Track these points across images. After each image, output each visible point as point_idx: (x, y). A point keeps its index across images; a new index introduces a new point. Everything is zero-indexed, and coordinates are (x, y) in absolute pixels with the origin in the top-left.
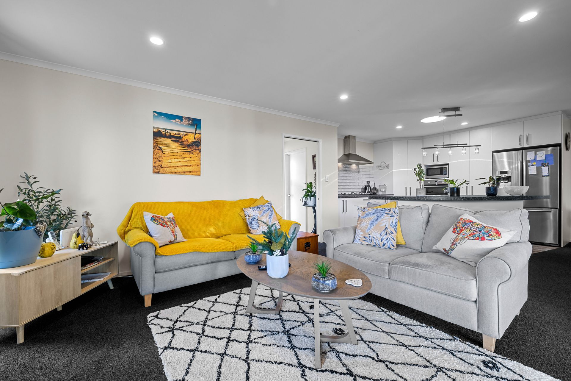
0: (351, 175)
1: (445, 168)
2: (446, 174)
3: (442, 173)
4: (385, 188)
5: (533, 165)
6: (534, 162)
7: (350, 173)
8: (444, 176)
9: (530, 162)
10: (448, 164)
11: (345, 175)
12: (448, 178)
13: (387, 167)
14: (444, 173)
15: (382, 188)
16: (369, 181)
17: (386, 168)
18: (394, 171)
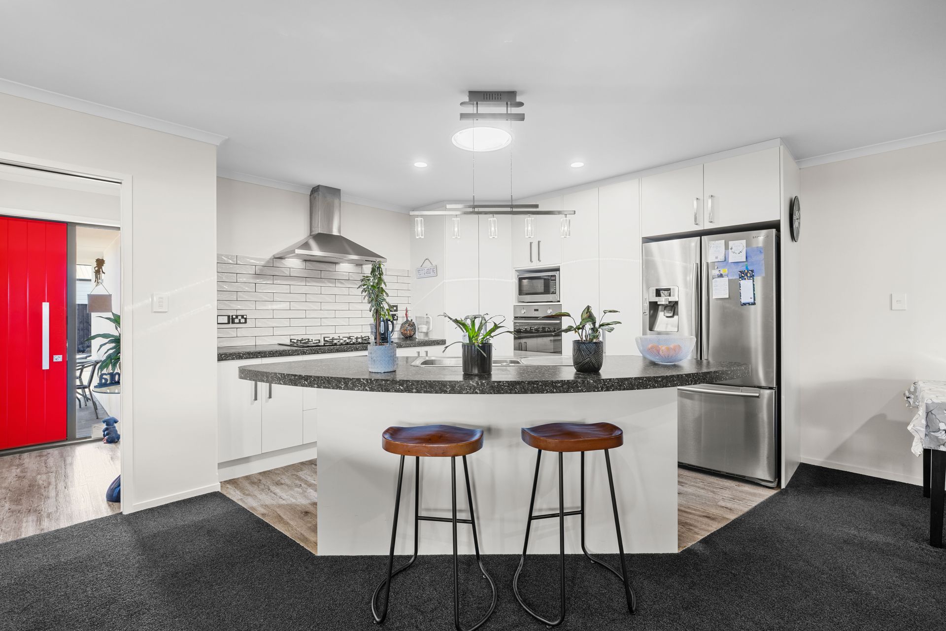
0: (336, 291)
1: (552, 278)
2: (554, 293)
3: (547, 290)
4: (428, 323)
5: (721, 276)
6: (724, 267)
7: (331, 285)
8: (550, 297)
9: (716, 267)
10: (558, 270)
11: (316, 290)
12: (559, 301)
13: (434, 271)
14: (552, 290)
15: (421, 324)
16: (396, 306)
17: (432, 274)
18: (447, 281)
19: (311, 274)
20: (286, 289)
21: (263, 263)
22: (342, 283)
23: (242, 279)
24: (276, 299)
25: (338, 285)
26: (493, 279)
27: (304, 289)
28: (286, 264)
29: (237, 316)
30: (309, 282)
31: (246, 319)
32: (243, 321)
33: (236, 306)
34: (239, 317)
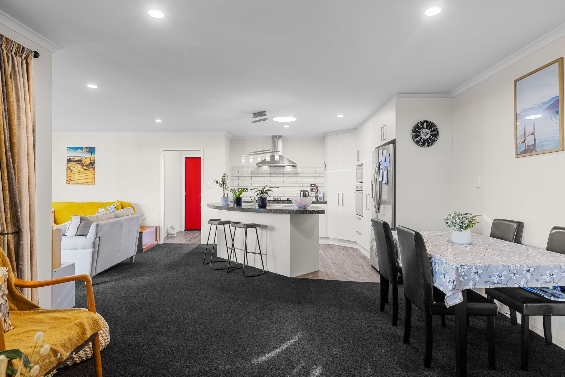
0: (283, 178)
5: (381, 169)
9: (380, 164)
10: (363, 164)
18: (328, 172)
19: (272, 172)
20: (262, 178)
21: (254, 169)
22: (286, 175)
23: (247, 175)
24: (259, 182)
25: (285, 176)
26: (347, 171)
27: (270, 178)
28: (262, 168)
29: (245, 189)
30: (272, 175)
31: (248, 190)
32: (247, 190)
33: (244, 185)
34: (246, 189)
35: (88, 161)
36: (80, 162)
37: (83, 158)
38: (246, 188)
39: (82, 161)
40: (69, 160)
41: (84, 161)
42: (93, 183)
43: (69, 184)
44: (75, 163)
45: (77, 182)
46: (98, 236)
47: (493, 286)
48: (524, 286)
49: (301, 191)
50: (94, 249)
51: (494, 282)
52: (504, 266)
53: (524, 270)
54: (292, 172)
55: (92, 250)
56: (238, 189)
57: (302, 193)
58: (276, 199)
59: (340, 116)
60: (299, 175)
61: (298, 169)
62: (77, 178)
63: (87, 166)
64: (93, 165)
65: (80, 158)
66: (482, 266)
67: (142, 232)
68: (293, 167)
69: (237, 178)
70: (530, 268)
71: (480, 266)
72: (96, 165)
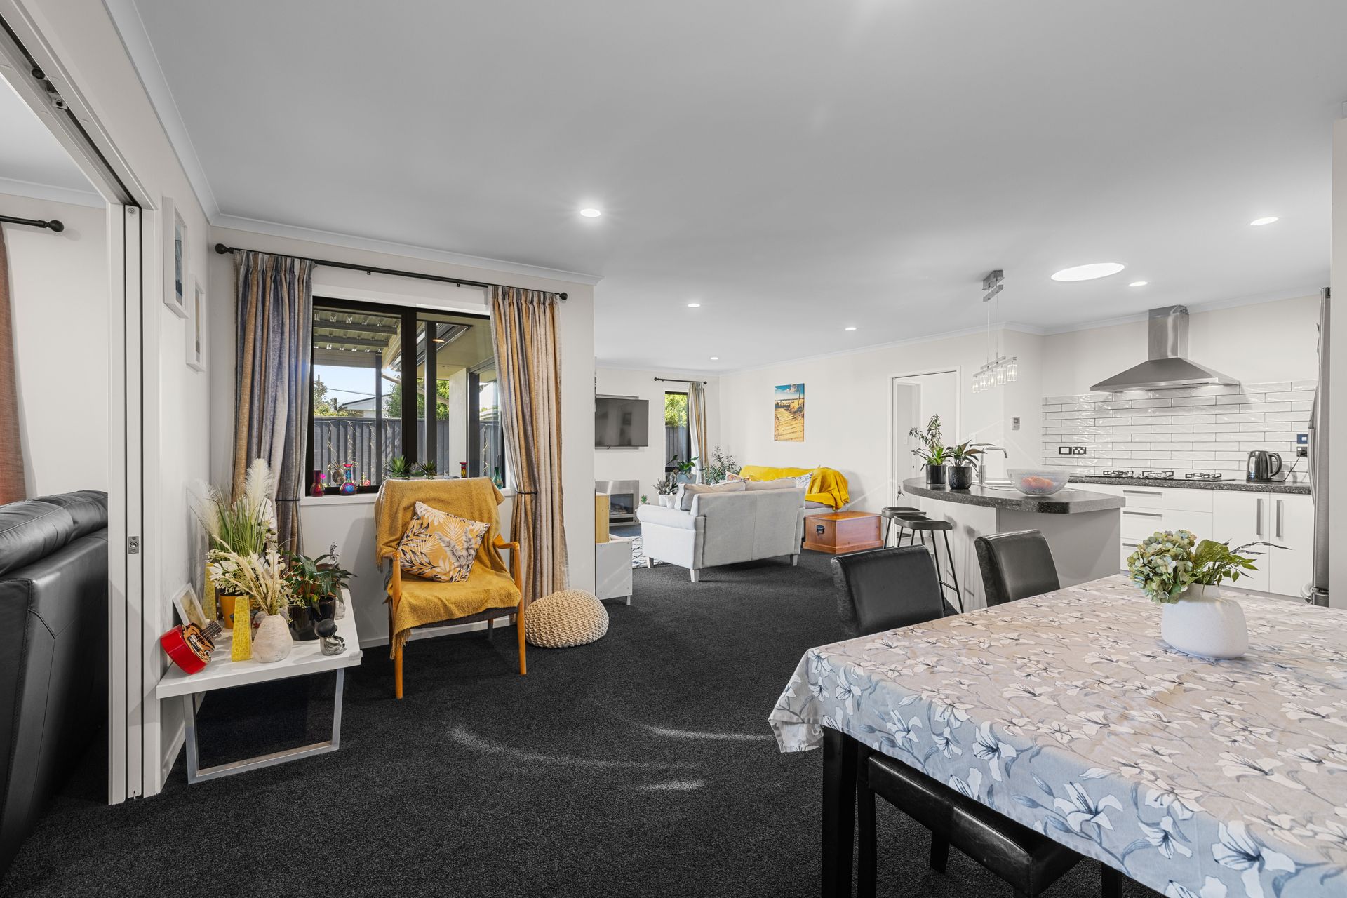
19: (1158, 404)
21: (1102, 399)
22: (1204, 410)
23: (1082, 415)
24: (1114, 431)
28: (1124, 396)
29: (1077, 448)
30: (1155, 412)
31: (1085, 450)
32: (1082, 452)
33: (1076, 438)
34: (1079, 449)
35: (796, 405)
36: (787, 407)
37: (790, 401)
38: (1079, 445)
39: (789, 406)
40: (777, 406)
41: (792, 405)
42: (802, 439)
43: (777, 440)
44: (783, 410)
45: (785, 437)
46: (702, 512)
47: (888, 751)
48: (979, 797)
49: (1252, 454)
50: (696, 530)
51: (891, 737)
52: (918, 700)
53: (979, 739)
54: (1225, 401)
55: (693, 531)
56: (1060, 448)
57: (1253, 459)
58: (1154, 476)
59: (1264, 221)
60: (1251, 409)
61: (1247, 390)
62: (785, 432)
63: (795, 412)
64: (801, 411)
65: (788, 402)
66: (862, 676)
67: (836, 521)
68: (1228, 388)
69: (1058, 424)
70: (999, 740)
71: (857, 675)
72: (806, 411)
